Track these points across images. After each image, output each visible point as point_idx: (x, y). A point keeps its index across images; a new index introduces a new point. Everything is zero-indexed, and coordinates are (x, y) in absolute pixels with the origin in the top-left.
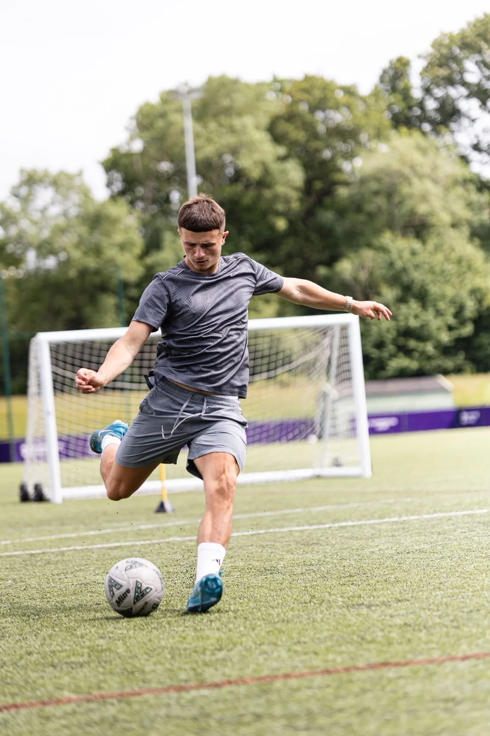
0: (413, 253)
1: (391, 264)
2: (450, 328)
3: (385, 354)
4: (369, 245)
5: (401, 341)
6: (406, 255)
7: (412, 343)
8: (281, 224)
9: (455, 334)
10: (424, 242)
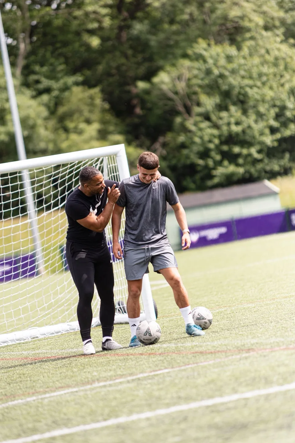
0: (229, 59)
1: (208, 72)
2: (273, 131)
3: (211, 163)
4: (185, 56)
5: (225, 148)
6: (222, 61)
7: (236, 150)
8: (95, 42)
9: (278, 136)
10: (239, 49)
